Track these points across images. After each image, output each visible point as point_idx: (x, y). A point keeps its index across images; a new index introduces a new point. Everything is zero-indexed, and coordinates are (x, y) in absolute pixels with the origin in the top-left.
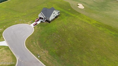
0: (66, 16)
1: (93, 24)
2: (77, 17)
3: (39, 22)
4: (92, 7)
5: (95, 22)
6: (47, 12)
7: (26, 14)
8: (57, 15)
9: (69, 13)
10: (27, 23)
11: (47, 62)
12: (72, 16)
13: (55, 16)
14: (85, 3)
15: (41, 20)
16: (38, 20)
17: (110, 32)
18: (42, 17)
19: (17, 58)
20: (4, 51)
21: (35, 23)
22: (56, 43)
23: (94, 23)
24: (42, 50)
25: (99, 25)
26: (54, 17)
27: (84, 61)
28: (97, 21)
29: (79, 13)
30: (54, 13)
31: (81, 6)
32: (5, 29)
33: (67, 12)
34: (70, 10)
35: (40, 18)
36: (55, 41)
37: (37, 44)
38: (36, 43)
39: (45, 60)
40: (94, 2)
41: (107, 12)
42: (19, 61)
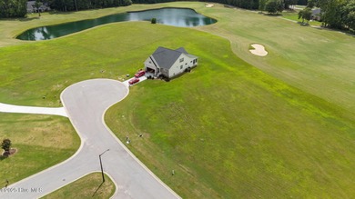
0: (213, 70)
1: (279, 91)
2: (242, 73)
3: (143, 79)
4: (289, 55)
5: (285, 87)
6: (166, 56)
7: (117, 60)
8: (191, 65)
9: (223, 65)
10: (117, 79)
11: (144, 153)
12: (228, 71)
13: (185, 67)
14: (274, 44)
15: (148, 75)
16: (142, 74)
17: (317, 111)
18: (152, 66)
19: (83, 141)
20: (59, 125)
21: (134, 78)
22: (172, 121)
23: (281, 88)
24: (139, 131)
25: (292, 93)
26: (182, 71)
27: (227, 162)
28: (290, 86)
29: (248, 66)
30: (182, 61)
31: (259, 50)
32: (67, 85)
33: (217, 62)
34: (226, 56)
35: (149, 70)
36: (172, 118)
37: (128, 119)
38: (127, 116)
39: (140, 150)
40: (302, 42)
41: (327, 69)
42: (85, 144)
